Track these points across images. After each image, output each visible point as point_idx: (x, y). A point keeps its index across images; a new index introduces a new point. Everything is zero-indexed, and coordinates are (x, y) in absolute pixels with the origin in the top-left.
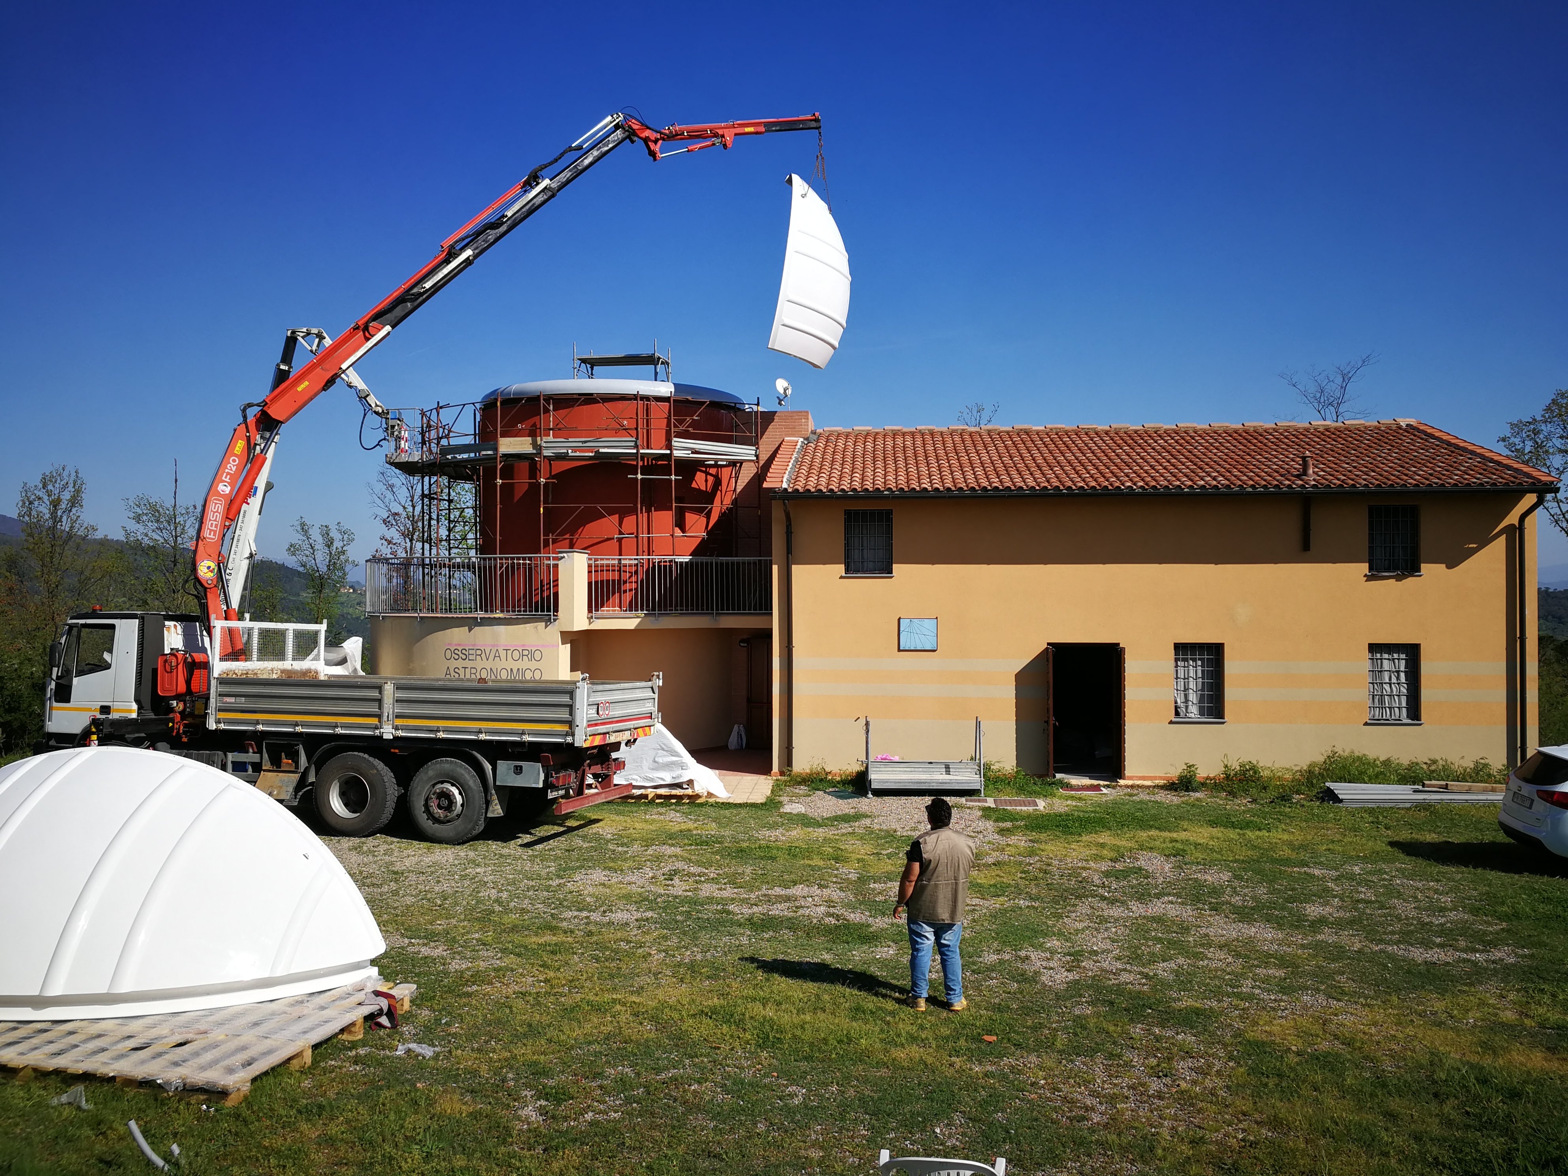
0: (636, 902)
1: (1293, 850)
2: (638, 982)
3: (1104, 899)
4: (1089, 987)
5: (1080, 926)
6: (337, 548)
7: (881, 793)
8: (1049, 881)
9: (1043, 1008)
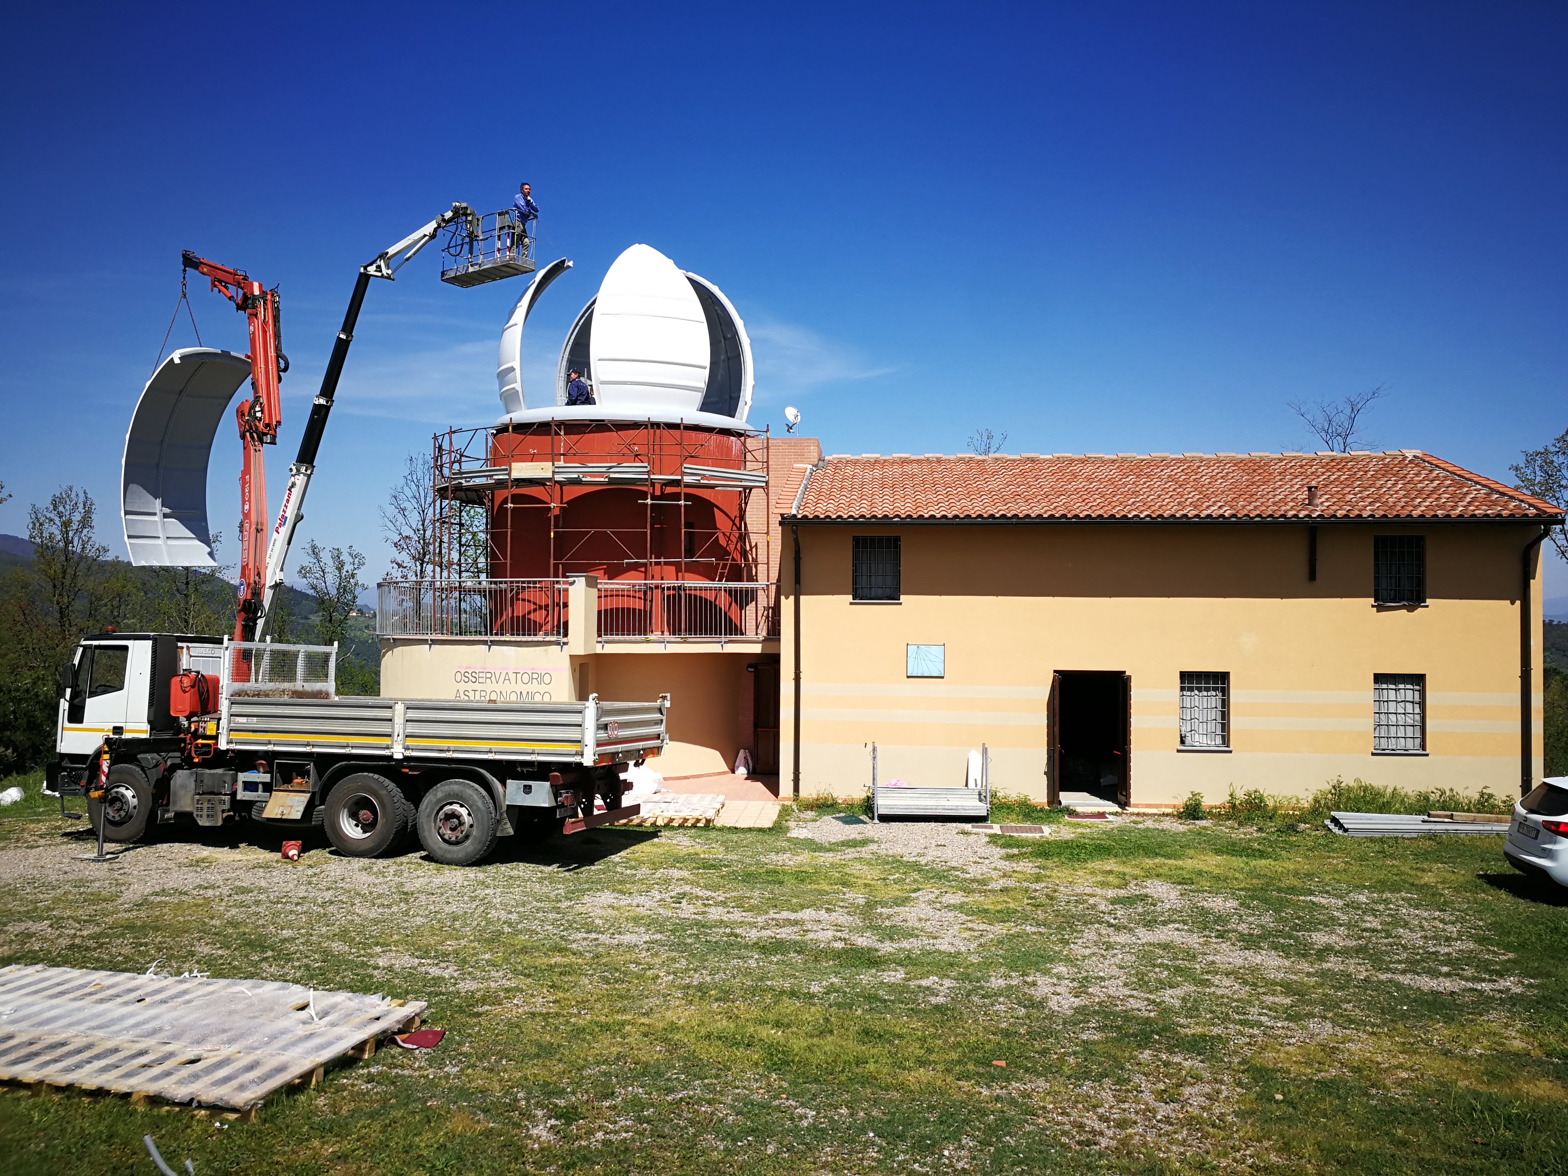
0: (645, 925)
1: (1299, 879)
2: (647, 1003)
3: (1110, 925)
4: (1096, 1012)
5: (1087, 952)
6: (347, 572)
7: (886, 819)
8: (1056, 908)
9: (1049, 1033)
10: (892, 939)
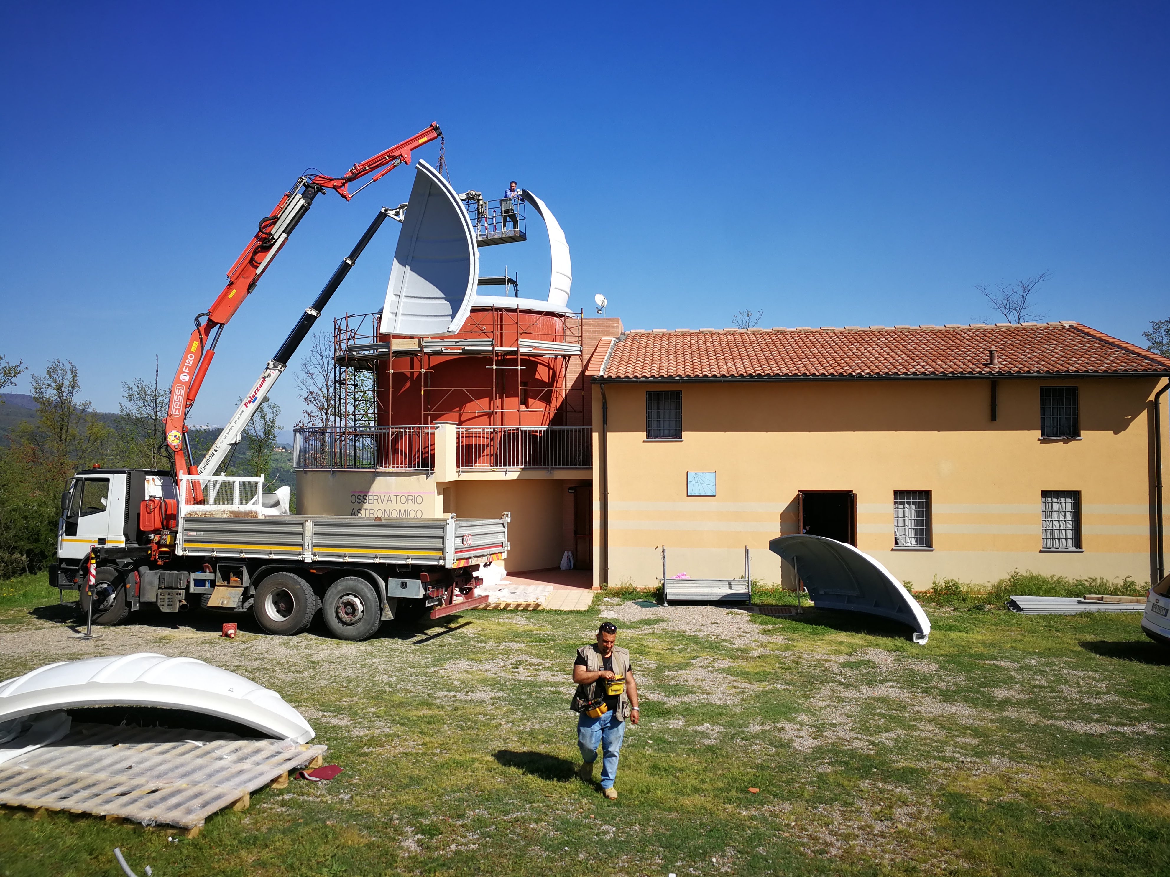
0: (491, 685)
1: (985, 647)
2: (492, 745)
3: (841, 684)
4: (829, 751)
5: (823, 704)
6: (269, 419)
7: (674, 603)
8: (800, 670)
9: (794, 767)
10: (675, 695)
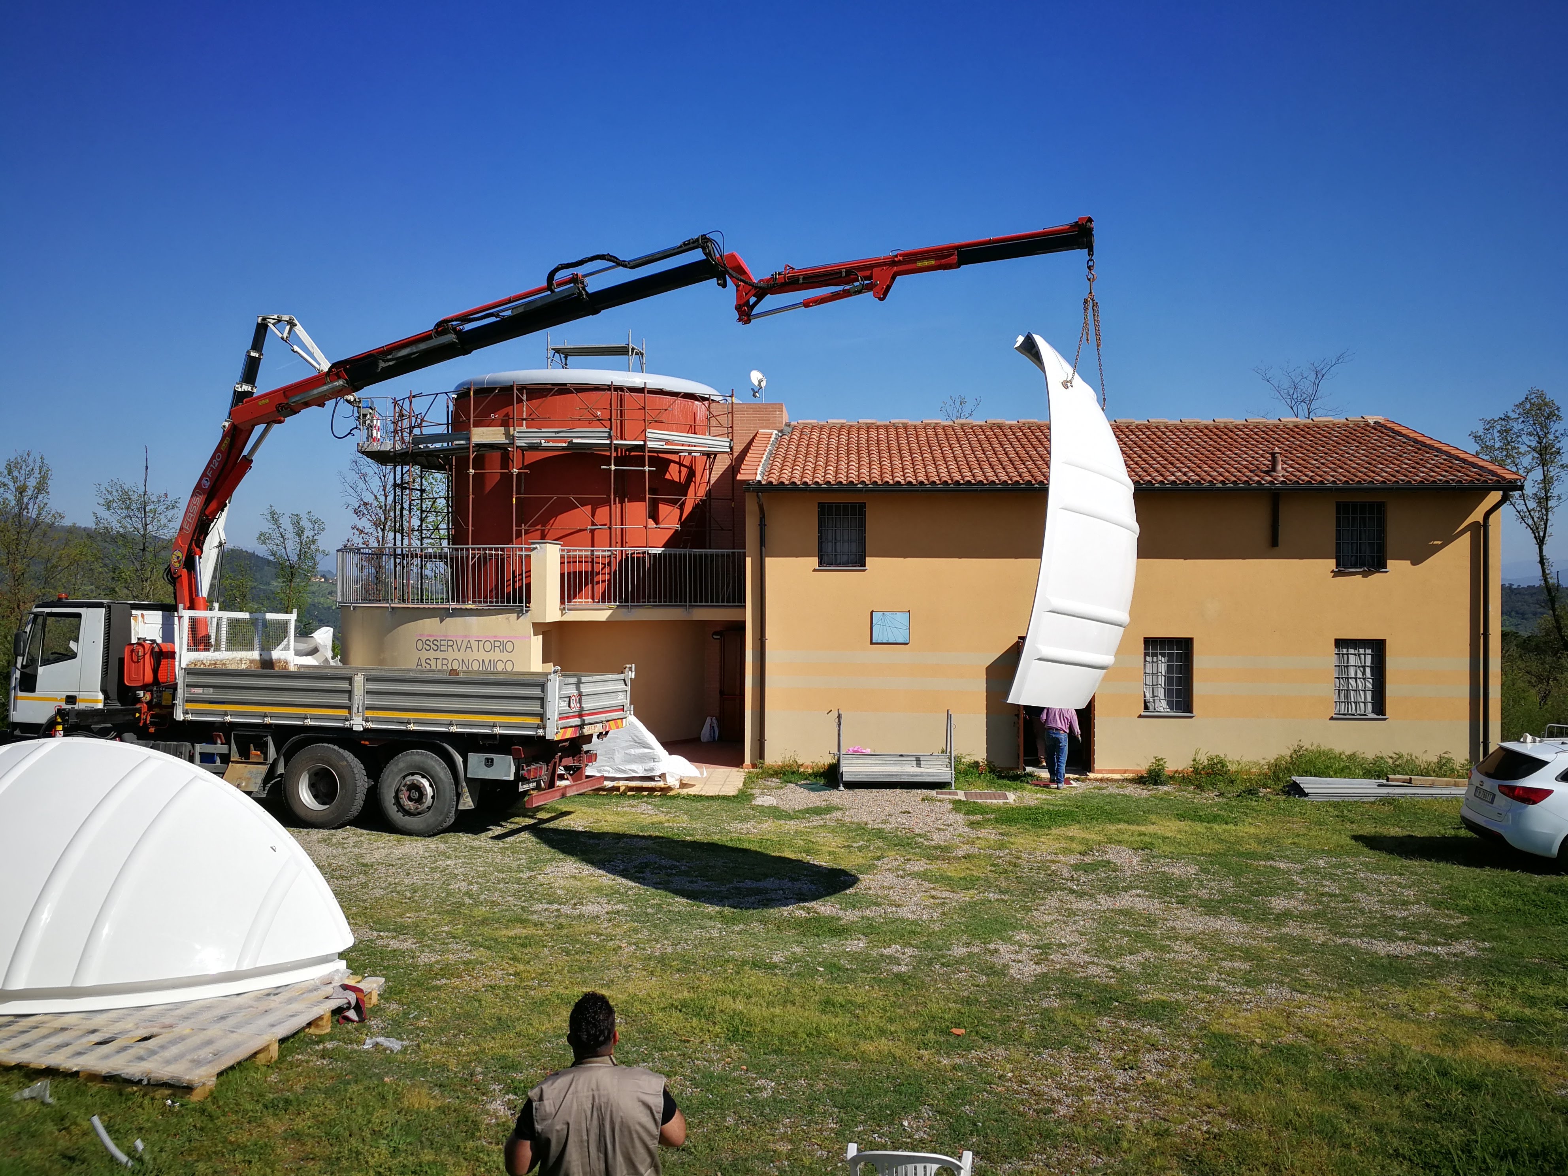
0: (607, 895)
1: (1259, 843)
2: (609, 975)
3: (1072, 891)
4: (1056, 980)
5: (1048, 919)
6: (308, 537)
7: (851, 785)
8: (1019, 875)
9: (1011, 1001)
10: (854, 907)
